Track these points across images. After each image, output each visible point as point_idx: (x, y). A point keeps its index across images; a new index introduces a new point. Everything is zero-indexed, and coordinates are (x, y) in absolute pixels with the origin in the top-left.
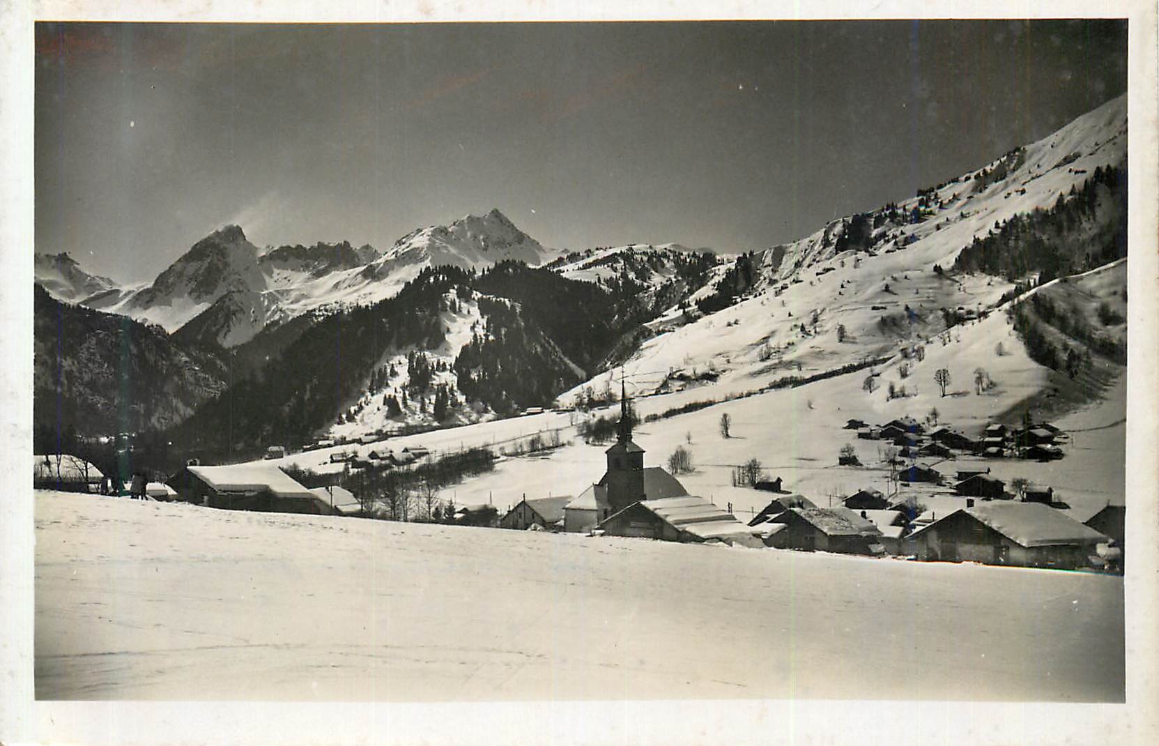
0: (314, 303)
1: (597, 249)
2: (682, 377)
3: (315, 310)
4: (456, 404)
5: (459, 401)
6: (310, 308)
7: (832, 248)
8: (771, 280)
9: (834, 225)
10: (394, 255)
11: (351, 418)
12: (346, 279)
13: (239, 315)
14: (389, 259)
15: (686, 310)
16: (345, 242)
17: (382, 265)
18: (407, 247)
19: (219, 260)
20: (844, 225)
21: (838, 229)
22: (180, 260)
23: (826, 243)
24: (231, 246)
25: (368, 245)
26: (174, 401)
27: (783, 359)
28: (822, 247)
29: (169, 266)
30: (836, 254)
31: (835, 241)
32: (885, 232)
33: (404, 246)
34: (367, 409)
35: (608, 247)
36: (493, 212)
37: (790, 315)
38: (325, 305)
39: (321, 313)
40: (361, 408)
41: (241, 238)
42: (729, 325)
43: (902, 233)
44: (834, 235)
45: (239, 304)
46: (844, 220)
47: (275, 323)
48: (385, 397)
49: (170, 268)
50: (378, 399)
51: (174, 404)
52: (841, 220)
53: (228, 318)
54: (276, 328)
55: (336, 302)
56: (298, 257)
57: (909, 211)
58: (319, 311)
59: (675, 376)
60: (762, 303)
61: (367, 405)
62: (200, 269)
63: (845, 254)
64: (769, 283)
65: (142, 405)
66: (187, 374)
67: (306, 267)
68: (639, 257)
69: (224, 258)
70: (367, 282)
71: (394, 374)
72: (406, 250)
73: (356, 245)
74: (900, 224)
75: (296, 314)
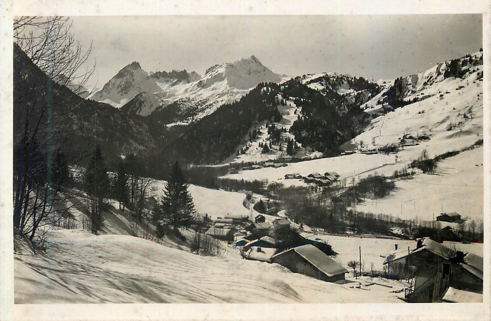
0: (177, 98)
1: (308, 75)
2: (411, 138)
3: (177, 101)
4: (296, 147)
5: (298, 146)
6: (176, 100)
7: (442, 76)
8: (412, 91)
9: (441, 64)
10: (211, 76)
11: (243, 152)
12: (190, 87)
13: (145, 103)
14: (208, 78)
15: (384, 105)
16: (184, 70)
17: (205, 81)
18: (216, 73)
19: (130, 78)
20: (446, 65)
21: (444, 66)
22: (113, 78)
23: (439, 74)
24: (135, 71)
25: (194, 72)
26: (131, 140)
27: (463, 130)
28: (436, 75)
29: (109, 80)
30: (445, 79)
31: (444, 72)
32: (469, 69)
33: (215, 72)
34: (251, 149)
35: (313, 74)
36: (252, 57)
37: (454, 109)
38: (182, 99)
39: (180, 103)
40: (247, 148)
41: (139, 68)
42: (419, 113)
43: (478, 69)
44: (442, 70)
45: (145, 98)
46: (446, 63)
47: (161, 107)
48: (260, 144)
49: (109, 81)
50: (255, 145)
51: (131, 142)
52: (445, 62)
53: (140, 105)
54: (161, 109)
55: (186, 98)
56: (163, 77)
57: (478, 58)
58: (180, 102)
59: (408, 137)
60: (434, 103)
61: (250, 146)
62: (122, 82)
63: (450, 79)
64: (412, 93)
65: (117, 142)
66: (134, 129)
67: (167, 81)
68: (332, 79)
69: (132, 76)
70: (199, 89)
71: (260, 133)
72: (215, 74)
73: (189, 72)
74: (475, 65)
75: (170, 103)
